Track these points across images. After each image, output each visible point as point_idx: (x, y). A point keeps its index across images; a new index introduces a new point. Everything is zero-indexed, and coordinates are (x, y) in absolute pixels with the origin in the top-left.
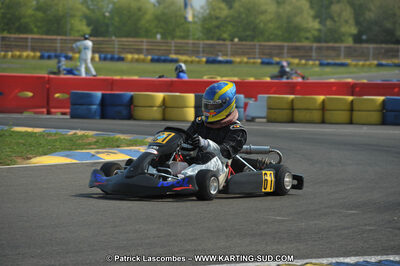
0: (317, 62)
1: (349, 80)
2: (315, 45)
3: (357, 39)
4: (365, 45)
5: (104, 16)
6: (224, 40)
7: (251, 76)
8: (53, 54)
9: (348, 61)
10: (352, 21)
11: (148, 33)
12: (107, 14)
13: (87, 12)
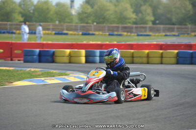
0: (136, 34)
1: (155, 43)
2: (134, 26)
3: (154, 23)
4: (158, 26)
5: (30, 13)
6: (90, 23)
7: (107, 41)
8: (6, 31)
9: (150, 33)
10: (151, 14)
11: (52, 20)
12: (32, 11)
13: (22, 11)
